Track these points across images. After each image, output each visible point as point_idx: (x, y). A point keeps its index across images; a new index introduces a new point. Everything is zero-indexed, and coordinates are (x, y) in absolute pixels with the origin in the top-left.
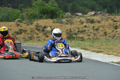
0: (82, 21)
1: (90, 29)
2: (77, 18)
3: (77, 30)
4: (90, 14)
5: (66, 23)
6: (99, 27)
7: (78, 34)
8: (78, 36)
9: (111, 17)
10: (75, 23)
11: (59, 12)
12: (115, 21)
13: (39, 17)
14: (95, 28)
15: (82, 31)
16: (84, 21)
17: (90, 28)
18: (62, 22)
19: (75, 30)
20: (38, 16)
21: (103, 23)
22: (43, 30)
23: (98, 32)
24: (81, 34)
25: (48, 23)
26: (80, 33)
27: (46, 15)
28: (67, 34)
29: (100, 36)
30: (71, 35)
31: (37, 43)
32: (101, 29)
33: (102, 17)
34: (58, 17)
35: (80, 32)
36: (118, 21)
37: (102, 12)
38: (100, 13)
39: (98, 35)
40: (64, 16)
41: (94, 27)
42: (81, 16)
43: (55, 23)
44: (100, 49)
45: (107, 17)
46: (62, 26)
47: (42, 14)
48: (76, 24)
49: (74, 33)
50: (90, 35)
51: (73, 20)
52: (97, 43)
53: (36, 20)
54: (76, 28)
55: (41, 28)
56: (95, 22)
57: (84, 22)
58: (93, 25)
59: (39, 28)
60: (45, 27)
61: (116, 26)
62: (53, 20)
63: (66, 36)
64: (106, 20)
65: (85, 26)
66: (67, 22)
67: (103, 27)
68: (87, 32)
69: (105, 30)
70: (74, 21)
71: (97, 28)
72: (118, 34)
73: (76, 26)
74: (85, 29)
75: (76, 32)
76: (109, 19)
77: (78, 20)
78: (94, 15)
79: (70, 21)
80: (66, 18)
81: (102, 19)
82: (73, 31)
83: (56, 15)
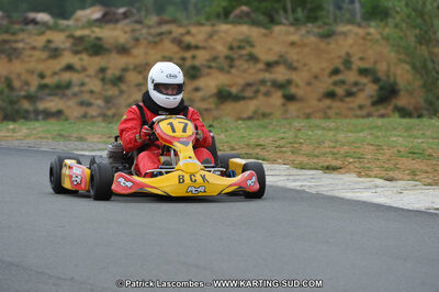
0: (53, 45)
1: (87, 80)
2: (34, 32)
3: (35, 82)
6: (125, 70)
7: (41, 99)
8: (41, 106)
9: (170, 32)
10: (28, 53)
12: (188, 47)
14: (111, 73)
15: (58, 87)
16: (62, 46)
17: (89, 76)
19: (27, 83)
21: (139, 53)
23: (121, 92)
24: (52, 98)
26: (49, 95)
30: (12, 102)
32: (132, 77)
33: (133, 31)
35: (47, 91)
36: (200, 44)
37: (134, 11)
38: (126, 15)
39: (122, 101)
41: (103, 70)
42: (47, 27)
45: (153, 31)
48: (30, 56)
49: (23, 93)
50: (89, 104)
51: (16, 41)
54: (32, 72)
56: (109, 51)
57: (65, 49)
58: (98, 61)
61: (194, 68)
64: (150, 43)
65: (69, 68)
67: (140, 72)
68: (76, 89)
70: (20, 45)
71: (118, 73)
72: (203, 99)
73: (32, 65)
74: (67, 76)
75: (33, 89)
76: (164, 36)
77: (40, 41)
78: (102, 21)
79: (7, 46)
81: (137, 40)
82: (21, 89)
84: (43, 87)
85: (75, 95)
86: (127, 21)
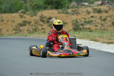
0: (88, 11)
1: (97, 20)
2: (83, 8)
3: (83, 21)
4: (97, 3)
5: (71, 13)
6: (107, 17)
7: (85, 25)
8: (85, 27)
11: (64, 2)
13: (43, 8)
14: (103, 18)
15: (89, 22)
16: (90, 11)
17: (97, 19)
18: (67, 13)
19: (81, 21)
20: (42, 6)
21: (110, 13)
22: (48, 22)
23: (106, 23)
24: (87, 25)
25: (53, 14)
27: (51, 6)
28: (73, 25)
29: (108, 26)
30: (77, 26)
31: (43, 35)
32: (109, 19)
33: (109, 7)
34: (63, 7)
35: (86, 23)
37: (110, 1)
38: (107, 3)
39: (106, 25)
40: (70, 6)
41: (101, 17)
42: (87, 6)
43: (60, 13)
44: (111, 40)
46: (67, 16)
47: (47, 5)
48: (82, 14)
49: (80, 24)
50: (97, 26)
51: (79, 10)
52: (107, 34)
53: (40, 11)
54: (82, 18)
55: (45, 19)
56: (103, 12)
57: (91, 12)
58: (100, 15)
59: (44, 19)
60: (50, 18)
62: (58, 11)
63: (72, 27)
64: (113, 9)
65: (92, 17)
66: (73, 13)
67: (111, 17)
68: (94, 22)
69: (113, 20)
70: (80, 11)
71: (105, 18)
73: (83, 16)
74: (91, 19)
75: (83, 22)
77: (85, 10)
78: (101, 4)
79: (76, 12)
80: (72, 8)
81: (110, 9)
82: (80, 22)
83: (61, 5)
84: (85, 22)
85: (94, 24)
86: (108, 4)
